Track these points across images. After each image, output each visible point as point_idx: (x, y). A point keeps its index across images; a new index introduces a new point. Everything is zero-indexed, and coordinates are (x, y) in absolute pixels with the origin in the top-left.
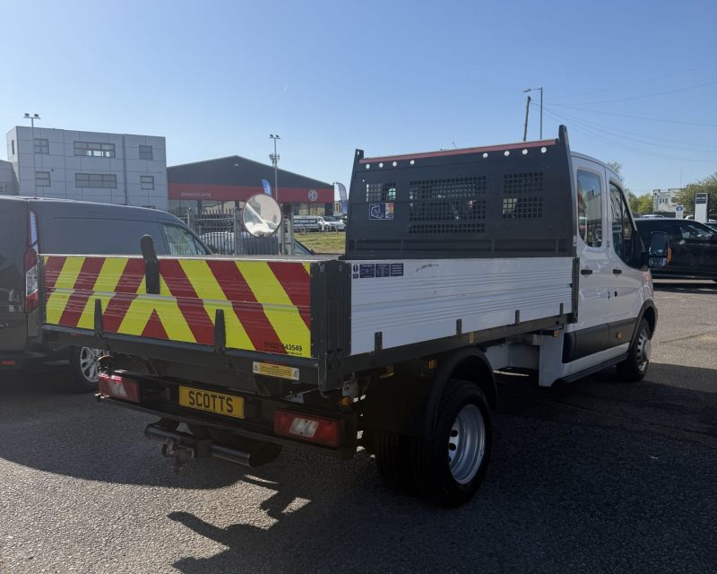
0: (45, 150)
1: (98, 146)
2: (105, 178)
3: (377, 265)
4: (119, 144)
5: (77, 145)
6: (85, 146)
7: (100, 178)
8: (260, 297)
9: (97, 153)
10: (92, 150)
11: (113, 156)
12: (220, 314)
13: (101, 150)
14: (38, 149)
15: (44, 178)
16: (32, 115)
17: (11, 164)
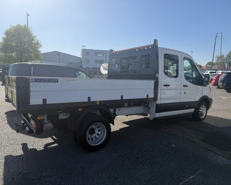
0: (88, 54)
1: (100, 53)
2: (102, 61)
3: (44, 79)
4: (105, 53)
5: (95, 53)
6: (97, 53)
7: (100, 61)
9: (100, 55)
10: (99, 54)
11: (104, 56)
13: (101, 54)
14: (86, 54)
15: (88, 61)
16: (84, 46)
17: (81, 58)
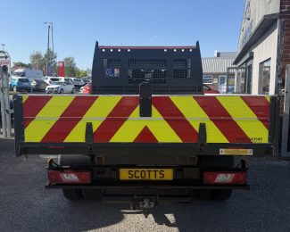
8: (235, 116)
12: (203, 127)
